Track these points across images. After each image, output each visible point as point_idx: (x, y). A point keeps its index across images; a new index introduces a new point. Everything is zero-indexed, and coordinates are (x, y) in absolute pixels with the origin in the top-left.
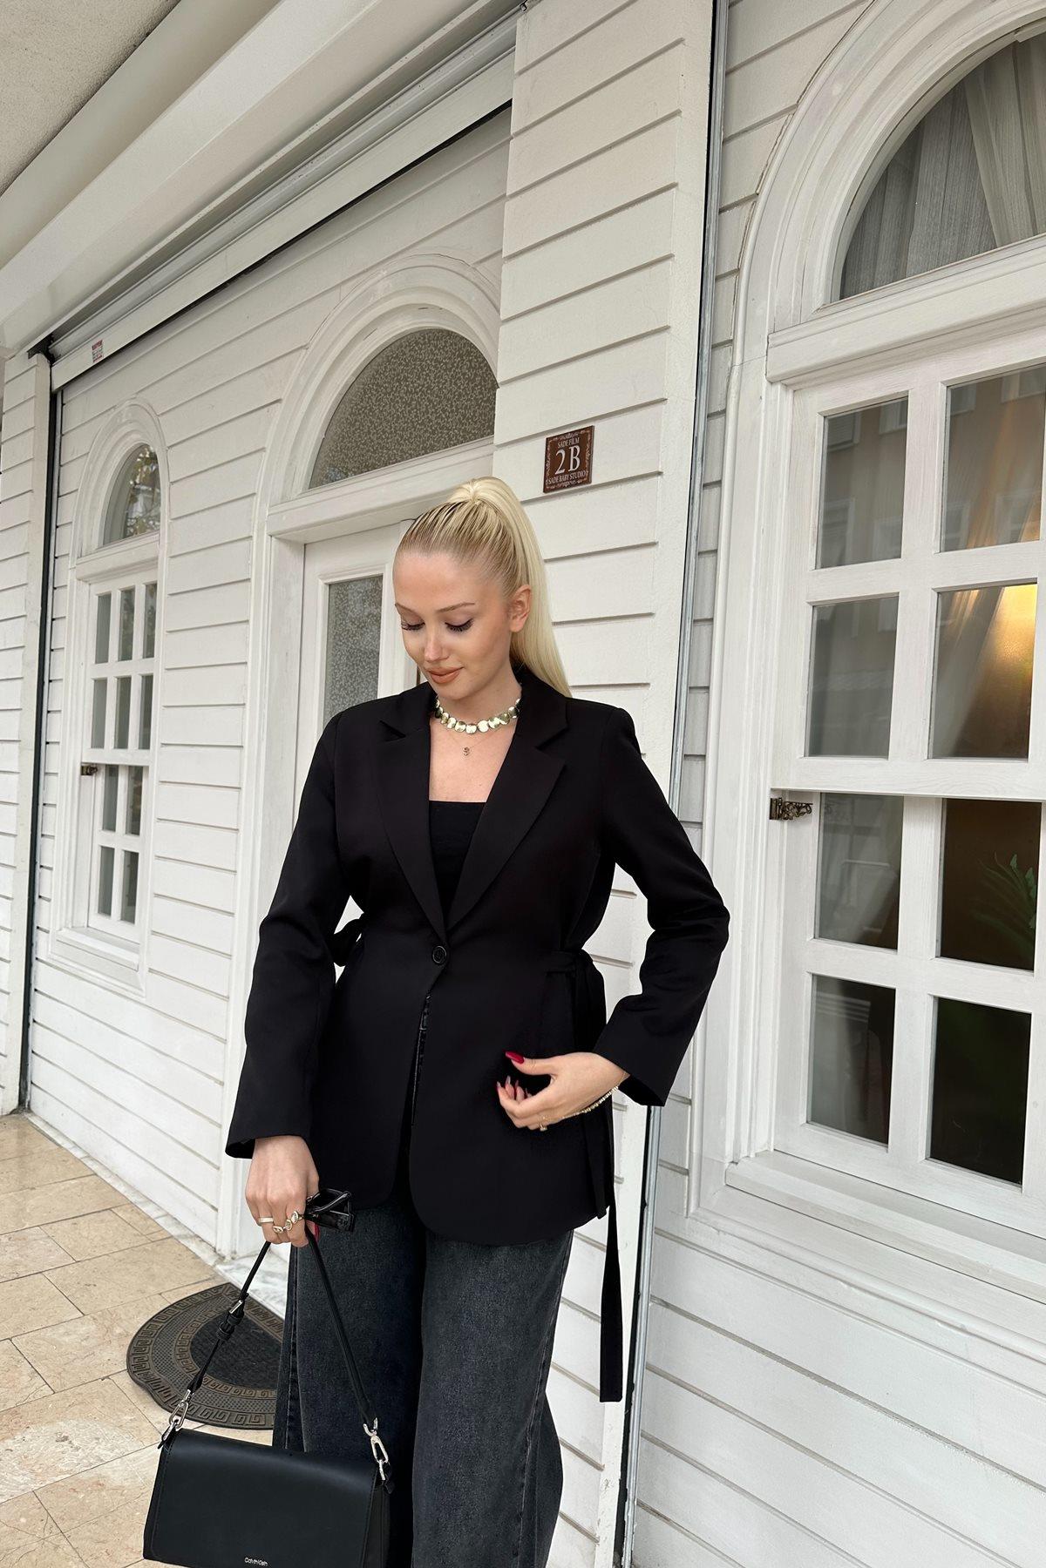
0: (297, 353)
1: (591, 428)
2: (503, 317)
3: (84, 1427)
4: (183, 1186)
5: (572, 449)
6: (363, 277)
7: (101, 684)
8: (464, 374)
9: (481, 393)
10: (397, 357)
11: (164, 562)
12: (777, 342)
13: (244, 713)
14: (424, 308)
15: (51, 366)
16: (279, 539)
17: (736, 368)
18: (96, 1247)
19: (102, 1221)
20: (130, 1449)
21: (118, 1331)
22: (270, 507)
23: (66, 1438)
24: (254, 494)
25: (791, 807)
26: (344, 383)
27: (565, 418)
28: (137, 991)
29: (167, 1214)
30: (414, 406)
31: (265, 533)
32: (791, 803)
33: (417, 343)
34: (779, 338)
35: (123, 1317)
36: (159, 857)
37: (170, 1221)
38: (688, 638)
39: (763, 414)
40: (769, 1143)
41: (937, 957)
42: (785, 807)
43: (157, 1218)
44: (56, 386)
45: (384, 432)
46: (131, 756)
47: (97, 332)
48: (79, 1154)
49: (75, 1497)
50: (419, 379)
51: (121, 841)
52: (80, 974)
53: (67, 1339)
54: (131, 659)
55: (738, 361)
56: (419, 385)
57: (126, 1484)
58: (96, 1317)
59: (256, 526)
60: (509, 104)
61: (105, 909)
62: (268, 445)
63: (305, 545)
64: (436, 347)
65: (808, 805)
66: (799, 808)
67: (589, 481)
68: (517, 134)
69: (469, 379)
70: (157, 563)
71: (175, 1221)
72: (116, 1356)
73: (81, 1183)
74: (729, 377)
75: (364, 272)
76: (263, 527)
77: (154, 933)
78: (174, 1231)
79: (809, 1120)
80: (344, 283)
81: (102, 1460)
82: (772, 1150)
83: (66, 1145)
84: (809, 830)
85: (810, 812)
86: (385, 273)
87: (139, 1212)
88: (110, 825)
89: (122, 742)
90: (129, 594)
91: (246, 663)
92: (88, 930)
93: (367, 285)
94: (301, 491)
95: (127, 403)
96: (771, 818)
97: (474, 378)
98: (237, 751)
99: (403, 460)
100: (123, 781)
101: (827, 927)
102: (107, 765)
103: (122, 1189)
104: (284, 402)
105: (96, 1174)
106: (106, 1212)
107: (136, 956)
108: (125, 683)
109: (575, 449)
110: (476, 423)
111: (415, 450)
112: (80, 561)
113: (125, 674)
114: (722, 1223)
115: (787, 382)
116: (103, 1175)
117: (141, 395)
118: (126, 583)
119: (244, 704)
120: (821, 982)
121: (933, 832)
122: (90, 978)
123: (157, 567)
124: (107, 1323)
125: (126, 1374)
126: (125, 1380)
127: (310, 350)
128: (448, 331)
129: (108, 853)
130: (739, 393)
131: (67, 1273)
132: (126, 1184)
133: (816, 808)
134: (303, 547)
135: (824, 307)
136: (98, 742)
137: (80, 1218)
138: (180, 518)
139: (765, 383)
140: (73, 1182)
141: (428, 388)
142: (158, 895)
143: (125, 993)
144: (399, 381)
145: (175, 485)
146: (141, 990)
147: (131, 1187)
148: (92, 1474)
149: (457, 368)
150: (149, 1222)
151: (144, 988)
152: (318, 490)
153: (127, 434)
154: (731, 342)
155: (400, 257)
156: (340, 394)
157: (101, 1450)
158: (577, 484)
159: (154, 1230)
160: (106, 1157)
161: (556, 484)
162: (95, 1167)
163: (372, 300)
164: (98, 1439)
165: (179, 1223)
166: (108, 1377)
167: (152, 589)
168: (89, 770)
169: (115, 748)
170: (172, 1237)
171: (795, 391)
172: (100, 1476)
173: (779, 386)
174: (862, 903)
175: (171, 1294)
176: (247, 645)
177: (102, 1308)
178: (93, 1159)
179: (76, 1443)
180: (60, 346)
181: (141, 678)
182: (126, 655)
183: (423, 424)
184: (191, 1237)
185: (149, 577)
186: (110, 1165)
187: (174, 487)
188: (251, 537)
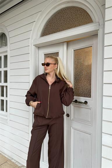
0: (39, 13)
10: (61, 12)
11: (9, 51)
16: (35, 46)
22: (33, 40)
30: (65, 21)
33: (66, 10)
46: (2, 84)
54: (1, 68)
56: (67, 17)
59: (30, 44)
62: (32, 29)
64: (71, 9)
71: (19, 163)
76: (32, 44)
77: (10, 114)
78: (19, 165)
91: (29, 68)
94: (39, 37)
98: (28, 83)
103: (7, 157)
104: (36, 22)
106: (6, 163)
117: (1, 24)
119: (29, 75)
127: (42, 12)
134: (39, 47)
138: (12, 44)
143: (5, 124)
151: (9, 123)
156: (47, 20)
181: (4, 71)
185: (5, 54)
186: (3, 152)
187: (10, 39)
188: (29, 46)
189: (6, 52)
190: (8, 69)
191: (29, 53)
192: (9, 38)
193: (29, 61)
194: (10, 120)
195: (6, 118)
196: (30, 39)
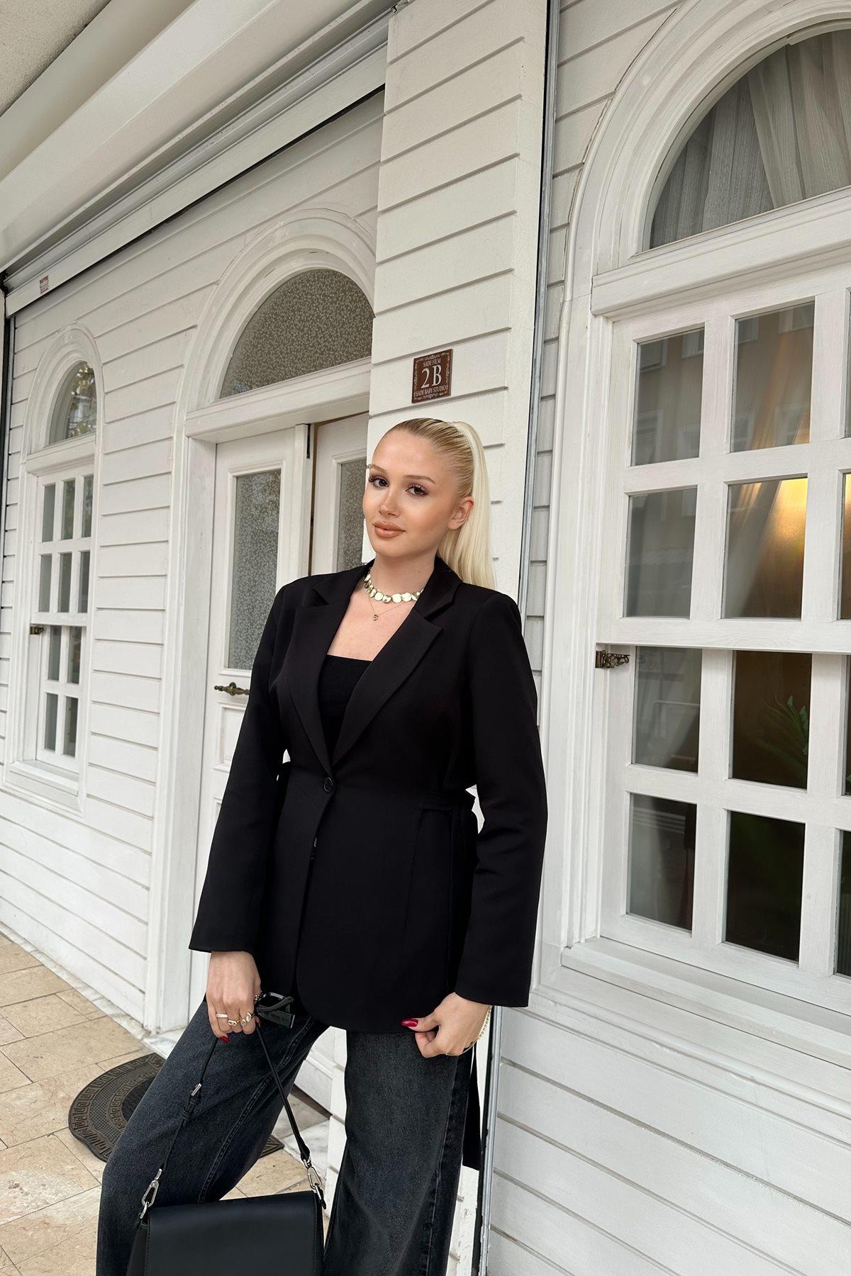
0: (210, 288)
1: (450, 351)
2: (378, 260)
3: (32, 1176)
4: (116, 974)
5: (435, 367)
6: (266, 225)
7: (47, 559)
8: (347, 306)
9: (360, 322)
10: (292, 292)
11: (99, 458)
12: (600, 283)
13: (166, 583)
14: (313, 252)
15: (5, 297)
16: (194, 439)
17: (567, 304)
18: (43, 1025)
19: (48, 1004)
20: (71, 1193)
21: (61, 1095)
22: (188, 413)
23: (17, 1186)
24: (174, 403)
25: (613, 658)
26: (248, 312)
27: (429, 342)
28: (78, 813)
29: (103, 997)
30: (305, 332)
31: (184, 436)
32: (613, 655)
33: (308, 281)
34: (601, 279)
35: (65, 1083)
36: (95, 702)
37: (105, 1003)
38: (529, 522)
39: (588, 341)
40: (596, 930)
41: (729, 778)
42: (608, 658)
43: (95, 1000)
44: (10, 313)
45: (281, 353)
46: (72, 618)
47: (44, 269)
48: (28, 949)
49: (25, 1234)
50: (310, 310)
51: (63, 689)
52: (30, 799)
53: (18, 1103)
54: (72, 538)
55: (568, 298)
56: (310, 315)
57: (67, 1222)
58: (42, 1084)
59: (176, 429)
60: (383, 87)
61: (50, 745)
62: (186, 363)
63: (217, 444)
64: (324, 283)
65: (626, 656)
66: (619, 659)
67: (448, 394)
68: (390, 112)
69: (351, 310)
70: (94, 459)
71: (109, 1003)
72: (60, 1116)
73: (31, 973)
74: (561, 311)
75: (265, 222)
76: (182, 430)
77: (91, 764)
78: (108, 1011)
79: (628, 911)
80: (248, 231)
81: (47, 1203)
82: (599, 936)
83: (18, 941)
84: (627, 676)
85: (627, 662)
86: (282, 224)
87: (80, 996)
88: (54, 675)
89: (64, 607)
90: (70, 486)
91: (167, 541)
92: (36, 762)
93: (268, 232)
94: (213, 400)
95: (69, 328)
96: (596, 667)
97: (355, 310)
98: (160, 614)
99: (297, 375)
100: (65, 639)
101: (642, 755)
102: (51, 626)
103: (65, 977)
104: (199, 328)
105: (43, 965)
106: (52, 996)
107: (76, 784)
108: (67, 558)
109: (437, 368)
110: (357, 346)
111: (307, 368)
112: (32, 456)
113: (66, 551)
114: (560, 997)
115: (606, 315)
116: (49, 965)
117: (80, 322)
118: (68, 475)
119: (166, 575)
120: (637, 799)
121: (726, 678)
122: (37, 802)
123: (93, 463)
124: (52, 1089)
125: (68, 1131)
126: (67, 1136)
127: (220, 285)
128: (334, 271)
129: (53, 699)
130: (569, 323)
131: (19, 1047)
132: (68, 973)
133: (632, 659)
134: (216, 446)
135: (637, 255)
136: (44, 607)
137: (30, 1002)
138: (113, 422)
139: (590, 316)
140: (24, 972)
141: (318, 317)
142: (94, 734)
143: (68, 815)
144: (293, 311)
145: (109, 395)
146: (80, 811)
147: (72, 975)
148: (40, 1214)
149: (341, 301)
150: (88, 1004)
151: (82, 810)
152: (226, 399)
153: (69, 354)
154: (562, 282)
155: (296, 210)
156: (245, 321)
157: (47, 1195)
158: (439, 396)
159: (92, 1010)
160: (52, 950)
161: (422, 396)
162: (42, 960)
163: (271, 245)
164: (44, 1185)
165: (113, 1004)
166: (52, 1134)
167: (89, 481)
168: (37, 630)
169: (58, 612)
170: (106, 1016)
171: (614, 323)
172: (46, 1216)
173: (601, 319)
174: (669, 735)
175: (105, 1063)
176: (168, 527)
177: (48, 1076)
178: (40, 953)
179: (25, 1189)
180: (12, 281)
181: (80, 553)
182: (68, 535)
183: (313, 345)
184: (123, 1016)
185: (86, 471)
186: (54, 957)
187: (108, 397)
188: (171, 438)
189: (90, 459)
190: (92, 544)
191: (169, 473)
192: (102, 394)
193: (168, 507)
194: (88, 796)
195: (73, 786)
196: (177, 407)
